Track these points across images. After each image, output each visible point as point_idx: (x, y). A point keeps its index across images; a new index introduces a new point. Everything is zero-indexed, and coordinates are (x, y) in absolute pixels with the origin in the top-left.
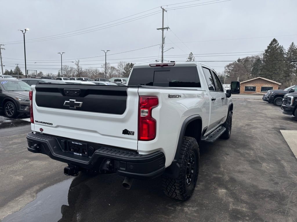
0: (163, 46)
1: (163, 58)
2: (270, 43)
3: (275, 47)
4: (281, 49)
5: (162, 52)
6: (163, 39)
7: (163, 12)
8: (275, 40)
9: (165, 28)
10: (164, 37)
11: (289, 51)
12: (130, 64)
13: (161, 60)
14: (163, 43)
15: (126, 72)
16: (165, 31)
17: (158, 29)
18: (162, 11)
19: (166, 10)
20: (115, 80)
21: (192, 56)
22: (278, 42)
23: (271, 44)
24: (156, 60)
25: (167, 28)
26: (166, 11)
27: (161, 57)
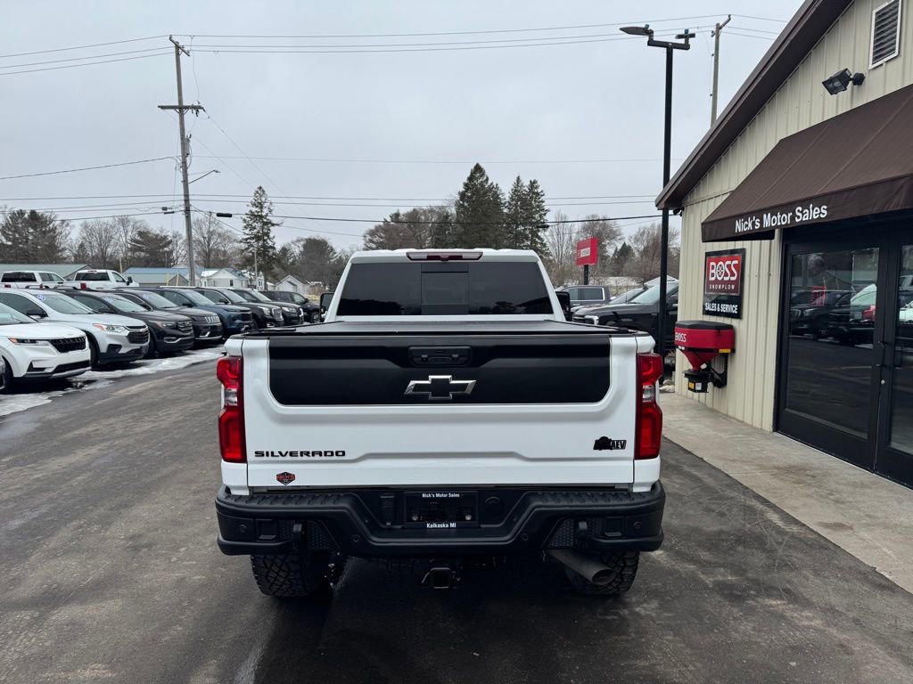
0: (184, 162)
1: (191, 202)
2: (469, 175)
3: (481, 184)
4: (494, 191)
5: (185, 182)
6: (185, 142)
7: (178, 54)
8: (478, 169)
9: (187, 108)
10: (187, 134)
11: (512, 199)
12: (26, 216)
13: (183, 208)
14: (185, 154)
15: (9, 243)
16: (189, 115)
17: (163, 107)
18: (174, 50)
19: (186, 49)
20: (5, 275)
21: (263, 199)
22: (487, 173)
23: (471, 178)
24: (165, 209)
25: (197, 108)
26: (188, 54)
27: (183, 198)
